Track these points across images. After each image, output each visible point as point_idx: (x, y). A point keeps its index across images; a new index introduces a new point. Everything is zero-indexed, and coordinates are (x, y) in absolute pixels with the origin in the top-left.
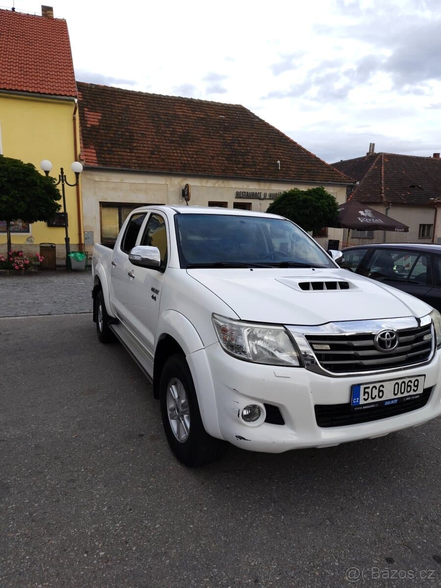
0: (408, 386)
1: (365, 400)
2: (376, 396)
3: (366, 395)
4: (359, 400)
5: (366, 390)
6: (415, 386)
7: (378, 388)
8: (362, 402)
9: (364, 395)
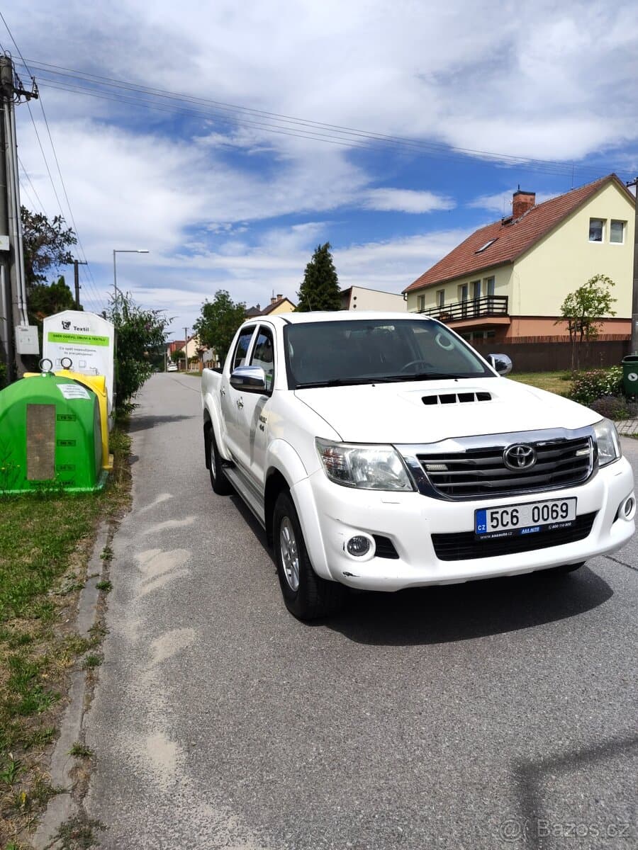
0: (553, 511)
1: (493, 527)
2: (508, 522)
3: (495, 521)
4: (486, 527)
5: (494, 516)
6: (563, 511)
7: (510, 513)
8: (490, 529)
9: (492, 521)
